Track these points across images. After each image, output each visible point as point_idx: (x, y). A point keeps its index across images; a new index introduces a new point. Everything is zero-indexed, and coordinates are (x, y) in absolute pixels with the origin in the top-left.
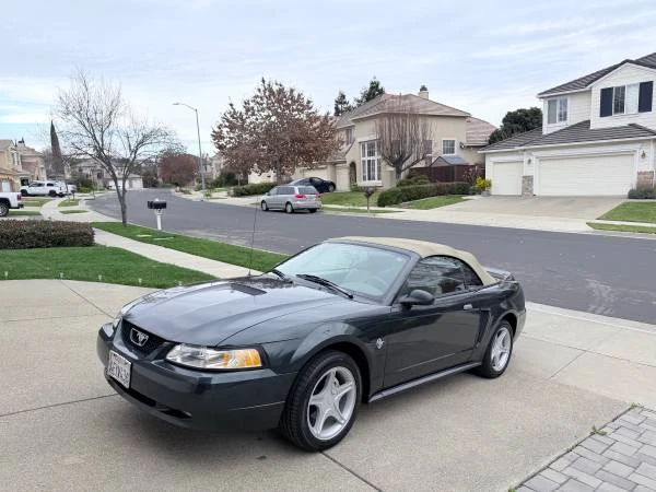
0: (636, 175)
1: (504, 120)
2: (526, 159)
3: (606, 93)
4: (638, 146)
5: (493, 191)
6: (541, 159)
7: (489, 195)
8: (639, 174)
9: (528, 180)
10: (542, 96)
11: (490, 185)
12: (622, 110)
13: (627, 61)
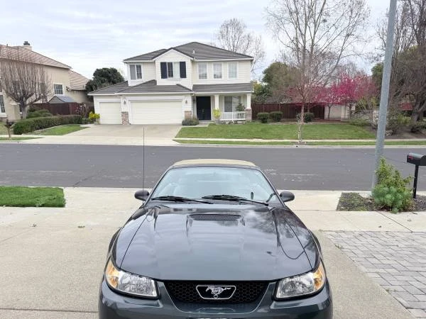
0: (184, 113)
1: (94, 74)
2: (122, 101)
3: (163, 65)
4: (183, 97)
5: (101, 121)
6: (132, 102)
7: (99, 124)
8: (186, 112)
9: (125, 114)
10: (126, 61)
11: (99, 117)
12: (172, 76)
13: (172, 48)
